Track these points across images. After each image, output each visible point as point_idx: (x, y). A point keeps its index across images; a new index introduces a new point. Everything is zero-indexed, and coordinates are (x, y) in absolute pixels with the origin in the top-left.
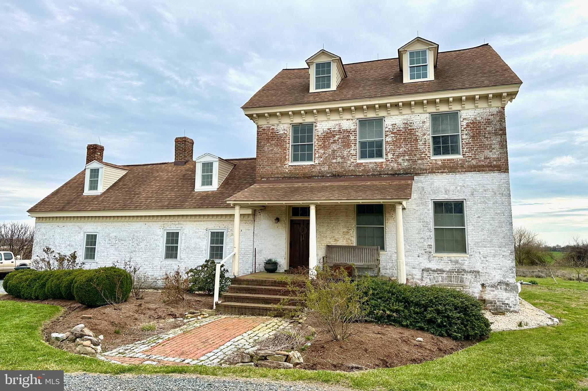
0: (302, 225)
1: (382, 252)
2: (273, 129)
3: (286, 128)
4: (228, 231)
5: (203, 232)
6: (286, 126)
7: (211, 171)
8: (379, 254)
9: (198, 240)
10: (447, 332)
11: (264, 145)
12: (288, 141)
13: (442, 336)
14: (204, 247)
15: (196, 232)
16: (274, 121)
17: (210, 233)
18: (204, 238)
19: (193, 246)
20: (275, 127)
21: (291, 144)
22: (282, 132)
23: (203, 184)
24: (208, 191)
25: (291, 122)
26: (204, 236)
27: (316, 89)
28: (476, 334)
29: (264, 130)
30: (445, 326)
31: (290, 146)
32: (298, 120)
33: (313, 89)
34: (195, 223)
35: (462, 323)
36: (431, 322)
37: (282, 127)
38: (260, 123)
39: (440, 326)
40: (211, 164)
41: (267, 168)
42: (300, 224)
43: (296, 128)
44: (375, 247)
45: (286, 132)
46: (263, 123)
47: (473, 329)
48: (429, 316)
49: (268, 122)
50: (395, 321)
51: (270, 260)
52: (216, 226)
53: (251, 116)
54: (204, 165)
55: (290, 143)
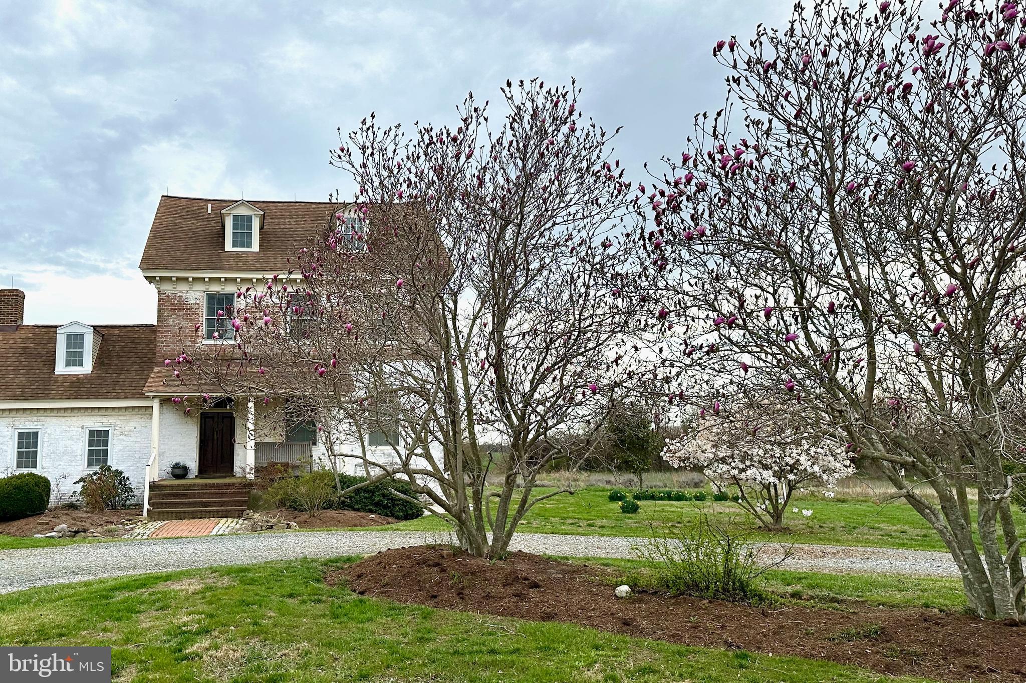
0: (216, 420)
1: (313, 448)
2: (181, 296)
3: (198, 297)
4: (115, 429)
5: (77, 431)
6: (198, 295)
7: (82, 347)
8: (311, 451)
9: (70, 442)
10: (391, 513)
11: (168, 316)
12: (201, 313)
13: (387, 515)
14: (79, 452)
15: (66, 432)
16: (183, 287)
17: (88, 432)
18: (78, 439)
19: (62, 450)
20: (184, 294)
21: (204, 317)
22: (193, 302)
23: (68, 364)
24: (79, 375)
25: (205, 290)
26: (78, 437)
27: (233, 246)
28: (414, 513)
29: (168, 296)
30: (390, 507)
31: (204, 320)
32: (215, 288)
33: (229, 247)
34: (64, 420)
35: (403, 505)
36: (377, 504)
37: (193, 294)
38: (162, 289)
39: (386, 507)
40: (81, 337)
41: (172, 346)
42: (213, 418)
43: (211, 297)
44: (307, 443)
45: (198, 302)
46: (168, 288)
47: (411, 509)
48: (377, 499)
49: (174, 288)
50: (347, 506)
51: (177, 464)
52: (97, 423)
53: (150, 279)
54: (69, 337)
55: (204, 315)
